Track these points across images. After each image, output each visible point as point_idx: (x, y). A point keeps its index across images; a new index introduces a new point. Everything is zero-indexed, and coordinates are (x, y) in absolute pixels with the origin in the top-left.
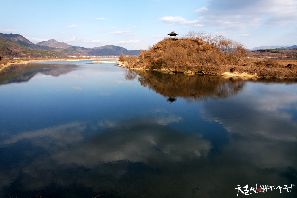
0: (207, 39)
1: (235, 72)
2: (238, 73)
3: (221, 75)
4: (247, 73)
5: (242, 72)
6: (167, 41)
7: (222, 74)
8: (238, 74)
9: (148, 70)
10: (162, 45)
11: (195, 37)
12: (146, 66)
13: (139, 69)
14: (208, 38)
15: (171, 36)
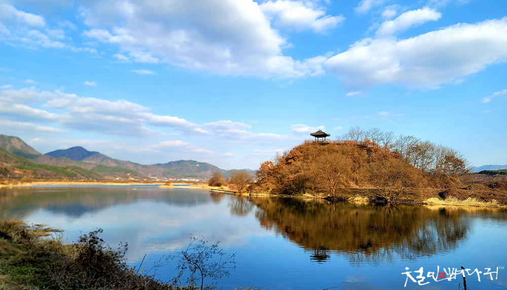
0: (384, 143)
1: (450, 197)
2: (457, 199)
3: (423, 204)
4: (475, 199)
5: (464, 199)
6: (310, 146)
7: (424, 202)
8: (457, 201)
9: (275, 197)
10: (302, 152)
11: (361, 139)
12: (271, 189)
13: (259, 194)
14: (385, 141)
15: (317, 138)
